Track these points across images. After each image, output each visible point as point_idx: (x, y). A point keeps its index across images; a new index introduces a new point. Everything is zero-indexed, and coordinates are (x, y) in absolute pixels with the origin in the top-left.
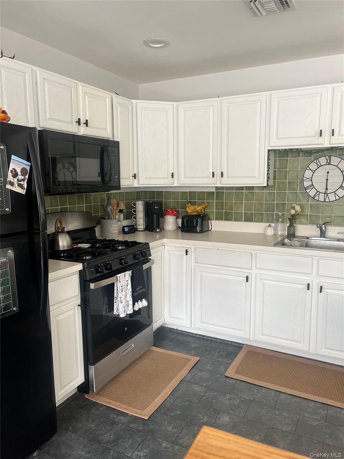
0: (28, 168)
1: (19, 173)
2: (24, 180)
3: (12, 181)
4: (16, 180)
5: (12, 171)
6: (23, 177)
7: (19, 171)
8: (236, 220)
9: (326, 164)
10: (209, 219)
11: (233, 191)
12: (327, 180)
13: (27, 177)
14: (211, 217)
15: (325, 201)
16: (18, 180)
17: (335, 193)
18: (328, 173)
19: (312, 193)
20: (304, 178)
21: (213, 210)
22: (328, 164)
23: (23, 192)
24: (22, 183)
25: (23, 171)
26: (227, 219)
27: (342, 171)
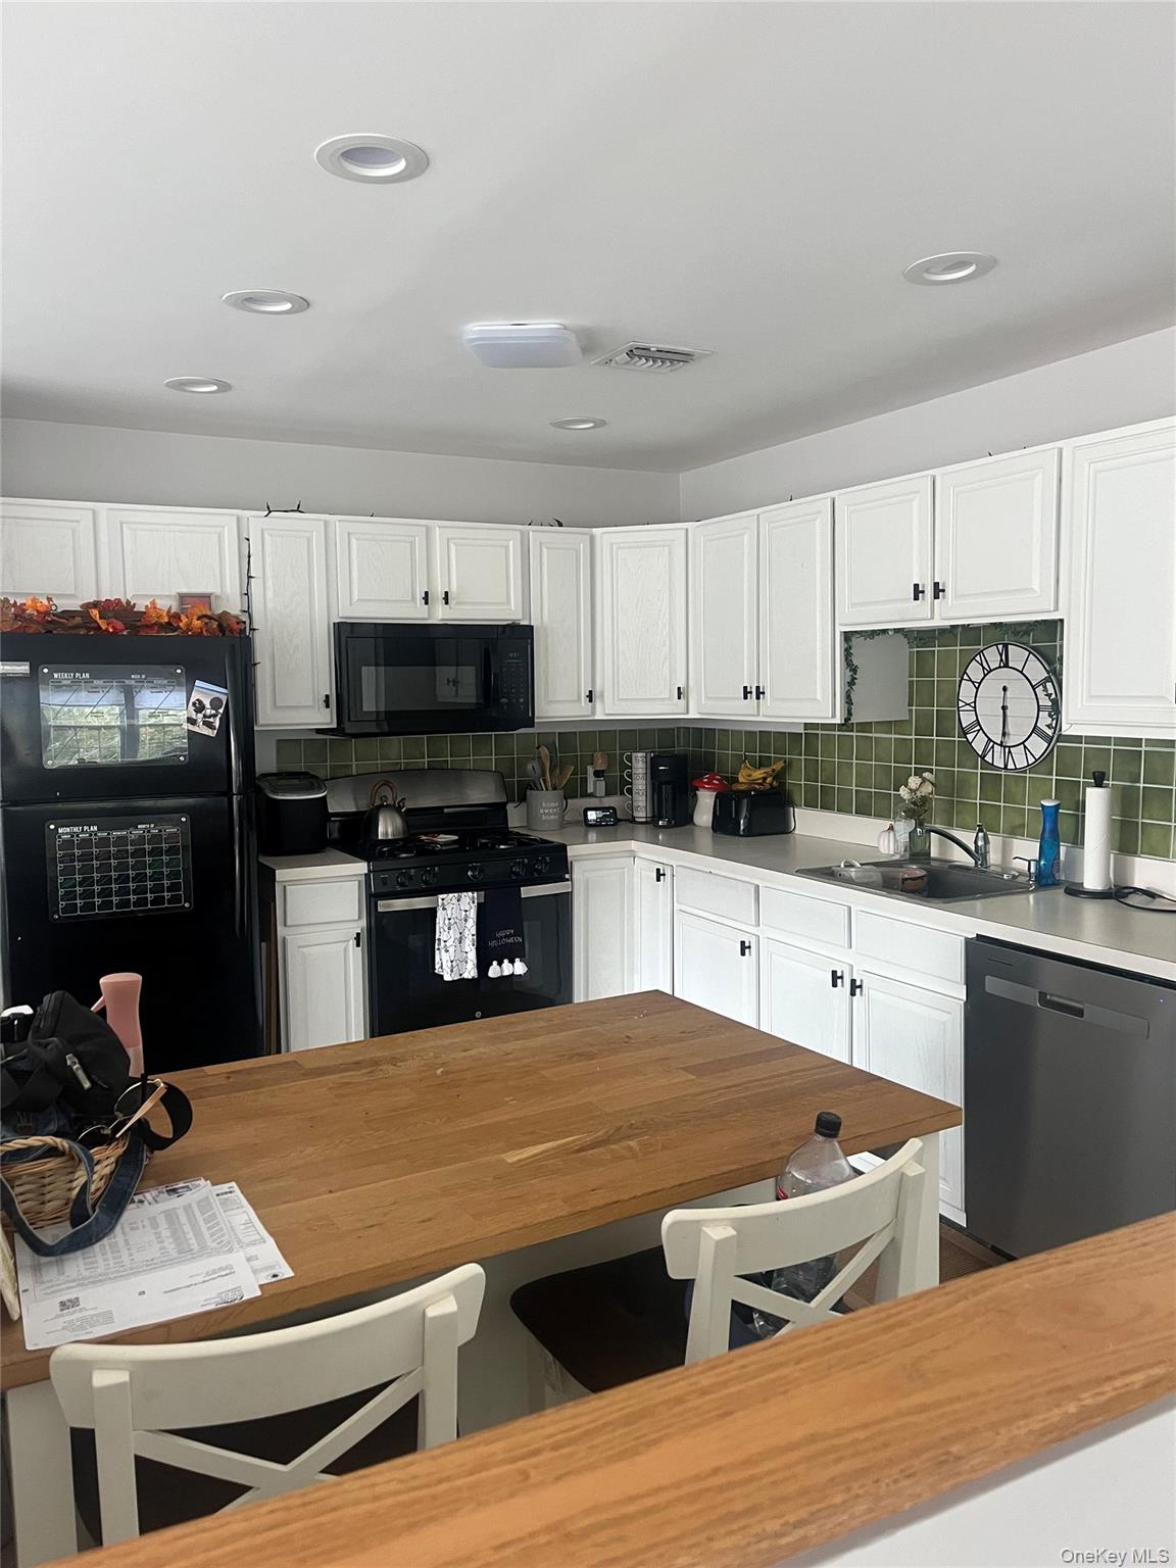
0: (224, 699)
1: (208, 705)
2: (215, 716)
3: (194, 717)
4: (200, 715)
5: (194, 704)
6: (213, 712)
7: (207, 703)
8: (840, 810)
9: (1000, 667)
10: (793, 804)
11: (833, 733)
12: (1004, 708)
13: (221, 711)
14: (796, 798)
15: (1006, 767)
16: (205, 716)
17: (1025, 747)
18: (1005, 689)
19: (979, 745)
20: (961, 704)
21: (798, 782)
22: (1004, 667)
23: (212, 733)
24: (211, 720)
25: (215, 704)
26: (826, 807)
27: (1033, 686)
